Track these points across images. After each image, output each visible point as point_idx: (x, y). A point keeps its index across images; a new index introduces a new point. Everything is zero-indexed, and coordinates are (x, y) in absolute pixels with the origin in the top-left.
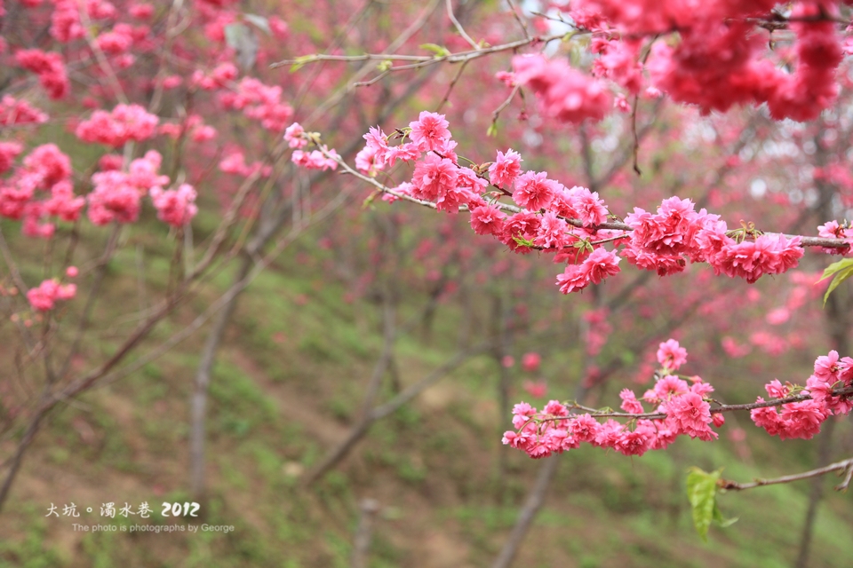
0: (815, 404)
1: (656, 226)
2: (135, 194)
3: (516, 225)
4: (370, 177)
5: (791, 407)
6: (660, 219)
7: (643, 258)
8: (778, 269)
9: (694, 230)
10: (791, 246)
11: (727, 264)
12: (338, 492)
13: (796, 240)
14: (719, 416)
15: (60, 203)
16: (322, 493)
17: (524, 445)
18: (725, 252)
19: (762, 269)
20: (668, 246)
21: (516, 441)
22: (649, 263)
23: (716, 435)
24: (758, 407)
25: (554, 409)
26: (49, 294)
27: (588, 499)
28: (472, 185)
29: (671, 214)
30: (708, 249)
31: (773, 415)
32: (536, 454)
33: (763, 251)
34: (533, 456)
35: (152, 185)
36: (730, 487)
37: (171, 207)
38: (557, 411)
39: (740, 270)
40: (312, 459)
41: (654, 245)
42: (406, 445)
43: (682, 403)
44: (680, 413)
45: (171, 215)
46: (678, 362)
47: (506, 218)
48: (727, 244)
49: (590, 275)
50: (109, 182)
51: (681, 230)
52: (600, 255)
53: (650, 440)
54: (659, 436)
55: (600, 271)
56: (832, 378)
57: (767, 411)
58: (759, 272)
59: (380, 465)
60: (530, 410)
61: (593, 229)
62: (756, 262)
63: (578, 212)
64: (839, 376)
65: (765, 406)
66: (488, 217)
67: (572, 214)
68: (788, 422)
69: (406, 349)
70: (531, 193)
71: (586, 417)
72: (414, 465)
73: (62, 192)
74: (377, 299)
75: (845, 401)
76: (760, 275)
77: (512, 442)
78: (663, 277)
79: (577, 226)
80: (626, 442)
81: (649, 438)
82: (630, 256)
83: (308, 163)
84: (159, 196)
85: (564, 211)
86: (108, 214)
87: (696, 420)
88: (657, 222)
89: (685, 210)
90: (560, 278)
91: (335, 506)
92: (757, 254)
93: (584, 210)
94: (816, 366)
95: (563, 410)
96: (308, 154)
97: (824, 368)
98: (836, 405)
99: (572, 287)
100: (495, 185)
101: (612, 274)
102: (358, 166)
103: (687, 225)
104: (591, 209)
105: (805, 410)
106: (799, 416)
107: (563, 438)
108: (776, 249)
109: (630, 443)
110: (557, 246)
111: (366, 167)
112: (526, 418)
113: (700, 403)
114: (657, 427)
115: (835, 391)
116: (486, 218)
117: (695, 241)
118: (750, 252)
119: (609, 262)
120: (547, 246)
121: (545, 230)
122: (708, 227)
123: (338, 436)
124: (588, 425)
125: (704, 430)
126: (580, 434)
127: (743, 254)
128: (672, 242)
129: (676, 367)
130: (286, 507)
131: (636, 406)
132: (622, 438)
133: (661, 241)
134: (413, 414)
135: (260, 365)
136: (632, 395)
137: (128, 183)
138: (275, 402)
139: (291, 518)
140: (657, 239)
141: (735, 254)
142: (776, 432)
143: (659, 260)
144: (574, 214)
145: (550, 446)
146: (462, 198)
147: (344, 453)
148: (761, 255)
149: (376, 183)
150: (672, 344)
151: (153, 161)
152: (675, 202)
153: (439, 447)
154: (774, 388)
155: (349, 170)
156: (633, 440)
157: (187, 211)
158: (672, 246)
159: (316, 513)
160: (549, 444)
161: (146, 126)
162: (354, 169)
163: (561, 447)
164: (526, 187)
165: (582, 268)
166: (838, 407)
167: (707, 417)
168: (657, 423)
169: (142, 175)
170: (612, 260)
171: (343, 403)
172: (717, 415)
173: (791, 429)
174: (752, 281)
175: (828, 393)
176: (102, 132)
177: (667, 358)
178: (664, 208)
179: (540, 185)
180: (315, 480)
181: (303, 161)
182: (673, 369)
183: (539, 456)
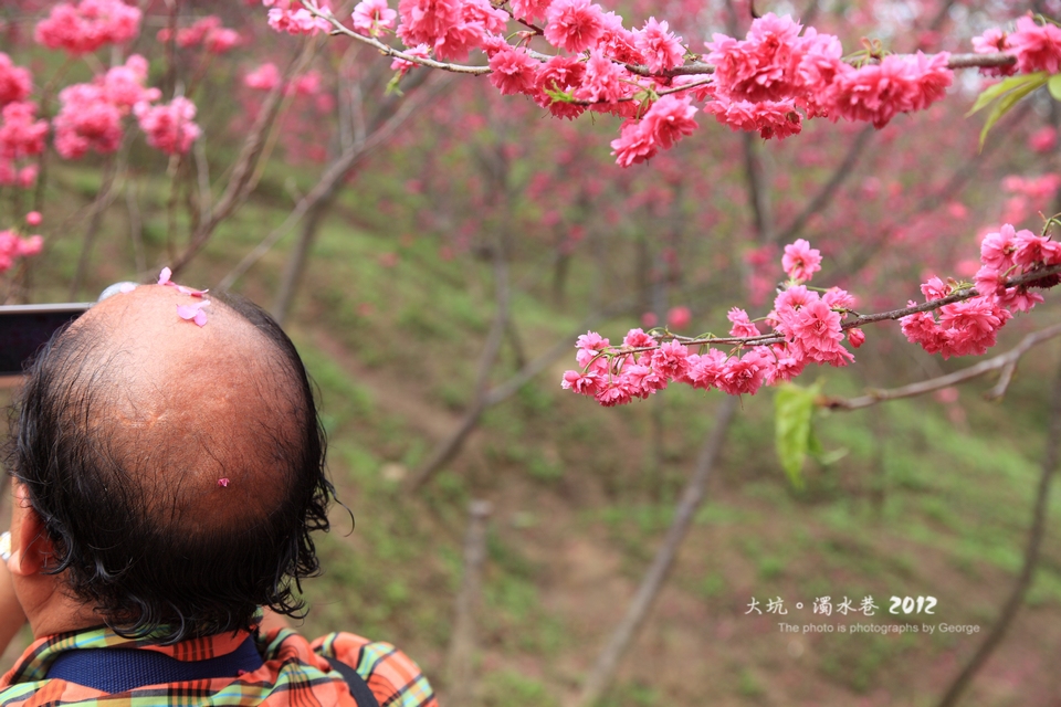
0: (985, 303)
1: (744, 59)
2: (114, 114)
3: (553, 75)
4: (370, 37)
5: (952, 309)
6: (748, 47)
7: (736, 112)
8: (915, 104)
9: (797, 59)
10: (934, 68)
11: (844, 102)
12: (453, 498)
13: (941, 59)
14: (857, 332)
15: (15, 130)
16: (431, 500)
17: (591, 388)
18: (839, 84)
19: (892, 105)
20: (763, 87)
21: (579, 383)
22: (744, 119)
23: (852, 356)
24: (907, 313)
25: (637, 340)
26: (6, 249)
27: (769, 489)
28: (486, 20)
29: (765, 39)
30: (817, 85)
31: (930, 324)
32: (607, 400)
33: (893, 78)
34: (604, 403)
35: (138, 100)
36: (835, 406)
37: (163, 128)
38: (640, 342)
39: (860, 111)
40: (418, 456)
41: (745, 85)
42: (535, 435)
43: (803, 316)
44: (800, 330)
45: (164, 139)
46: (810, 270)
47: (538, 66)
48: (841, 71)
49: (654, 136)
50: (77, 98)
51: (780, 62)
52: (665, 105)
53: (763, 372)
54: (779, 367)
55: (670, 129)
56: (1006, 264)
57: (921, 319)
58: (888, 110)
59: (505, 463)
60: (601, 342)
61: (666, 77)
62: (884, 95)
63: (643, 53)
64: (1014, 257)
65: (915, 311)
66: (513, 66)
67: (636, 59)
68: (951, 332)
69: (531, 318)
70: (570, 26)
71: (675, 345)
72: (548, 459)
73: (16, 114)
74: (486, 255)
75: (1024, 293)
76: (891, 115)
77: (575, 386)
78: (768, 140)
79: (644, 75)
80: (731, 375)
81: (761, 368)
82: (718, 110)
83: (292, 26)
84: (146, 114)
85: (624, 55)
86: (81, 142)
87: (822, 337)
88: (744, 52)
89: (784, 32)
90: (616, 145)
91: (450, 514)
92: (884, 83)
93: (650, 49)
94: (983, 248)
95: (648, 341)
96: (289, 12)
97: (994, 250)
98: (1012, 300)
99: (632, 156)
100: (520, 20)
101: (686, 133)
102: (357, 24)
103: (788, 52)
104: (658, 46)
105: (972, 313)
106: (964, 321)
107: (644, 376)
108: (911, 74)
109: (736, 377)
110: (607, 99)
111: (366, 25)
112: (594, 353)
113: (827, 313)
114: (776, 355)
115: (1009, 278)
116: (509, 67)
117: (801, 78)
118: (874, 80)
119: (679, 114)
120: (593, 99)
121: (590, 77)
122: (815, 51)
123: (445, 427)
124: (676, 356)
125: (834, 351)
126: (667, 369)
127: (864, 84)
128: (768, 79)
129: (808, 276)
130: (386, 519)
131: (749, 330)
132: (725, 371)
133: (752, 80)
134: (544, 398)
135: (350, 348)
136: (743, 315)
137: (104, 99)
138: (369, 392)
139: (393, 532)
140: (746, 78)
141: (853, 85)
142: (936, 348)
143: (758, 114)
144: (639, 59)
145: (626, 388)
146: (472, 40)
147: (455, 449)
148: (890, 85)
149: (378, 44)
150: (801, 245)
151: (137, 69)
152: (770, 21)
153: (578, 436)
154: (933, 288)
155: (343, 29)
156: (740, 372)
157: (181, 132)
158: (768, 85)
159: (426, 524)
160: (625, 385)
161: (125, 22)
162: (352, 29)
163: (642, 389)
164: (562, 18)
165: (641, 128)
166: (1015, 302)
167: (836, 332)
168: (777, 349)
169: (122, 87)
170: (684, 112)
171: (454, 389)
172: (853, 331)
173: (957, 342)
174: (880, 124)
175: (999, 284)
176: (67, 33)
177: (795, 265)
178: (756, 31)
179: (581, 15)
180: (421, 484)
181: (283, 23)
182: (802, 279)
183: (612, 403)
